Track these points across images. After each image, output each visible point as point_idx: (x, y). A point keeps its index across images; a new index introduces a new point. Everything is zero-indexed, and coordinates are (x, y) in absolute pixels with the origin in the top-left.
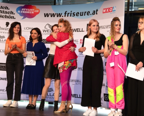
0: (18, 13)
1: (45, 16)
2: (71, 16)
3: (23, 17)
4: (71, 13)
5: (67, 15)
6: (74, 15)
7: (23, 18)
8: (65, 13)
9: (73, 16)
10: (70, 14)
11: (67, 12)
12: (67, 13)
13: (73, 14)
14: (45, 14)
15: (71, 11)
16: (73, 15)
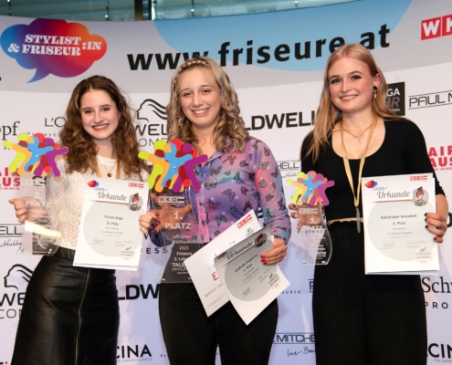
0: (12, 55)
1: (134, 67)
2: (249, 61)
3: (33, 72)
4: (250, 51)
5: (229, 57)
6: (267, 57)
7: (37, 78)
8: (223, 52)
9: (259, 62)
10: (245, 52)
11: (228, 48)
12: (230, 48)
13: (260, 52)
14: (130, 57)
15: (250, 43)
16: (262, 58)
